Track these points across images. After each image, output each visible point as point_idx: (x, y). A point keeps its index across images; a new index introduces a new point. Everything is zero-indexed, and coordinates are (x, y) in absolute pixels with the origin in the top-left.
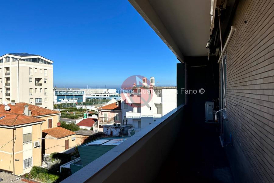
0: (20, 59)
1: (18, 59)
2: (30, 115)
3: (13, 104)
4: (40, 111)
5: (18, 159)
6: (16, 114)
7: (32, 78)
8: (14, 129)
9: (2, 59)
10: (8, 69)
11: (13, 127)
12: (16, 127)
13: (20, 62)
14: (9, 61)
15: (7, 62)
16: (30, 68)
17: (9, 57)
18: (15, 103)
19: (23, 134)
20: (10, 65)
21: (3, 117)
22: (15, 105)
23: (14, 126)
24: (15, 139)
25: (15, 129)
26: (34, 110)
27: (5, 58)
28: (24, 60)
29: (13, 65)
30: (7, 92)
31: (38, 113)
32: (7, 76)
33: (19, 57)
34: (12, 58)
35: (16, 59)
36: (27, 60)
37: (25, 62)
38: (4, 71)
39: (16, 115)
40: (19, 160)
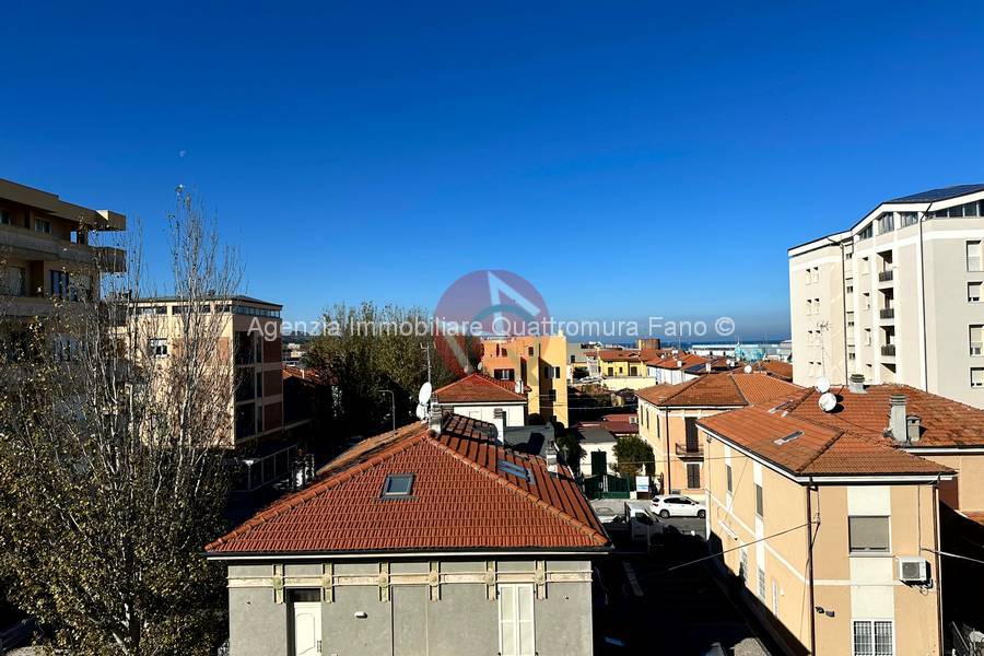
0: (928, 214)
1: (920, 215)
2: (915, 439)
3: (855, 389)
4: (965, 427)
5: (831, 610)
6: (835, 429)
7: (980, 283)
8: (811, 487)
9: (870, 226)
10: (887, 256)
11: (807, 479)
12: (815, 479)
13: (929, 223)
14: (890, 228)
15: (885, 232)
16: (969, 243)
17: (891, 214)
18: (865, 387)
19: (850, 514)
20: (892, 241)
21: (798, 433)
22: (864, 392)
23: (811, 475)
24: (814, 526)
25: (816, 490)
26: (938, 420)
27: (879, 218)
28: (941, 213)
29: (901, 240)
30: (888, 341)
31: (957, 432)
32: (887, 285)
33: (921, 208)
34: (900, 213)
35: (914, 214)
36: (955, 212)
37: (948, 221)
38: (877, 265)
39: (834, 434)
40: (832, 615)
